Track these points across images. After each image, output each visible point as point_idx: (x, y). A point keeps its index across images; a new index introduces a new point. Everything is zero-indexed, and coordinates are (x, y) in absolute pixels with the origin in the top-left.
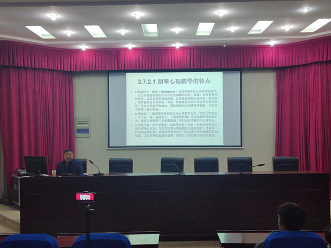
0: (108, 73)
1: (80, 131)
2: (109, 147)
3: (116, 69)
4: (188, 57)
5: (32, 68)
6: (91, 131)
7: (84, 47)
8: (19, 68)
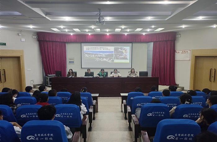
0: (81, 43)
1: (70, 62)
2: (81, 68)
3: (84, 41)
4: (112, 38)
5: (52, 41)
7: (72, 34)
8: (47, 41)
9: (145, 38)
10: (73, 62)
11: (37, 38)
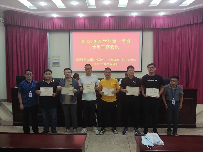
0: (69, 31)
3: (74, 29)
7: (55, 15)
9: (162, 23)
10: (58, 63)
11: (4, 22)
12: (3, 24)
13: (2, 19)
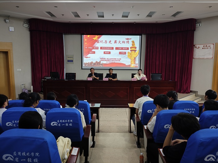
0: (81, 34)
1: (69, 61)
2: (82, 69)
5: (46, 31)
6: (74, 61)
7: (70, 22)
10: (72, 61)
11: (29, 27)
12: (28, 29)
13: (28, 25)
